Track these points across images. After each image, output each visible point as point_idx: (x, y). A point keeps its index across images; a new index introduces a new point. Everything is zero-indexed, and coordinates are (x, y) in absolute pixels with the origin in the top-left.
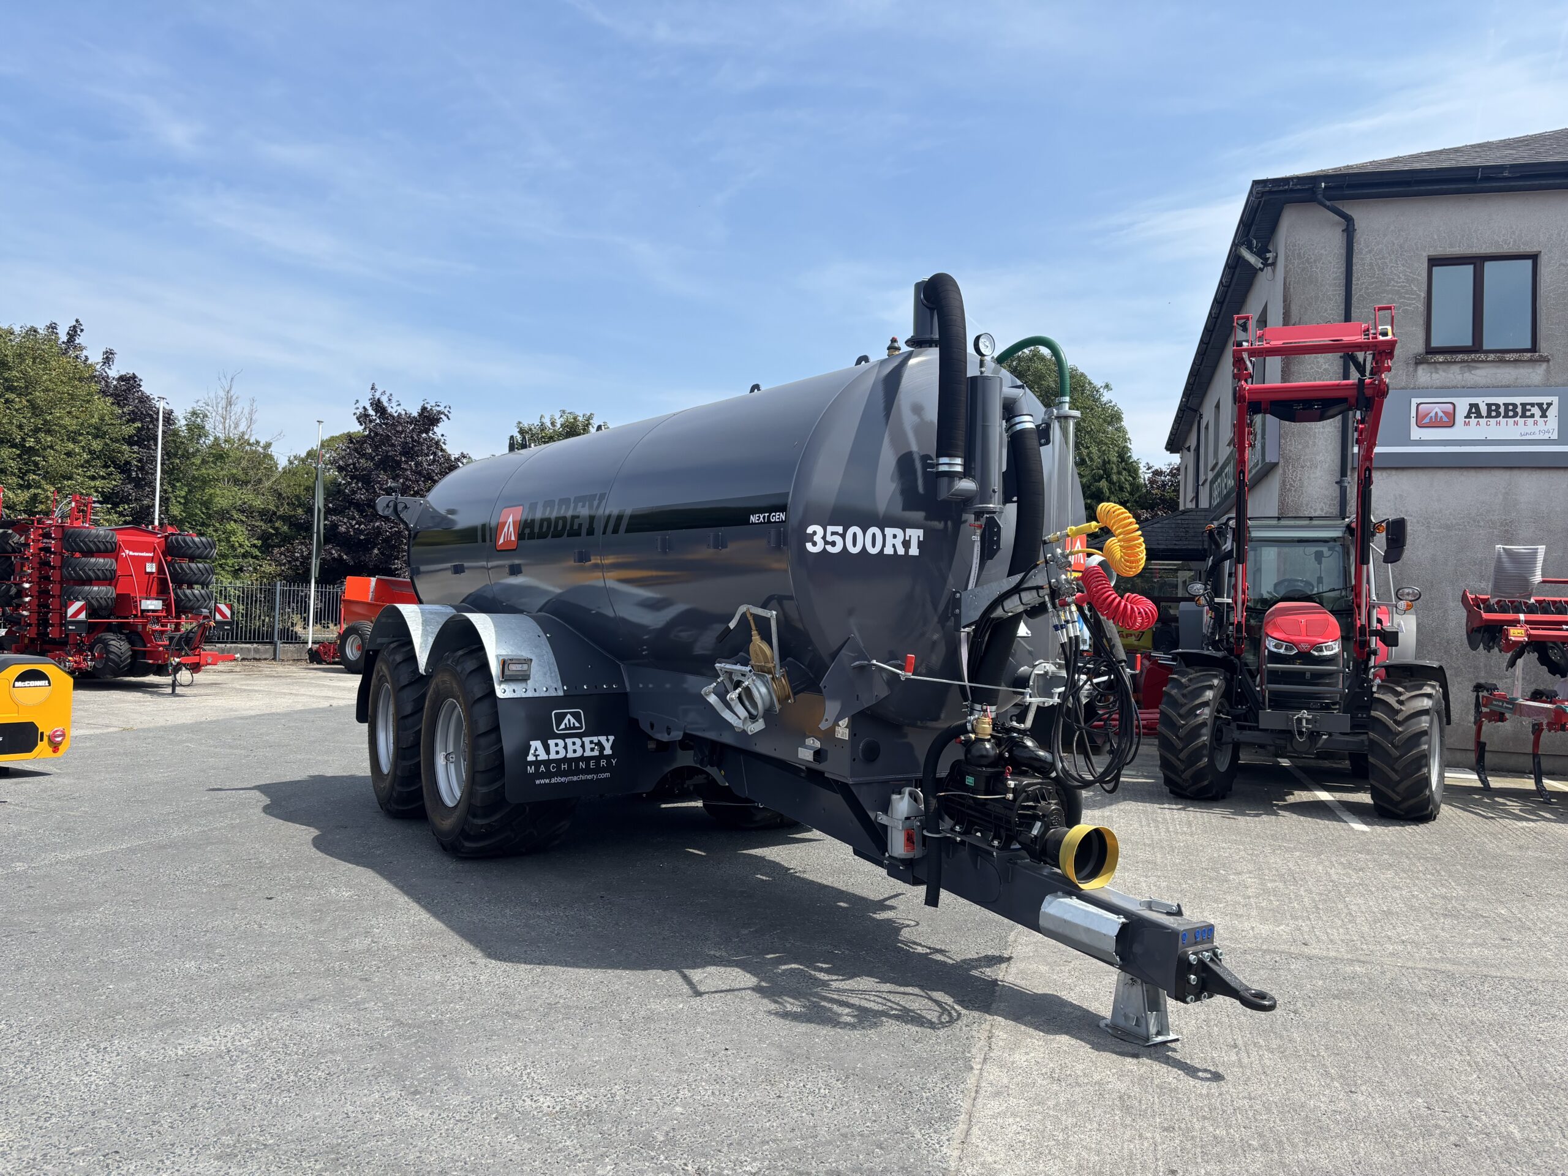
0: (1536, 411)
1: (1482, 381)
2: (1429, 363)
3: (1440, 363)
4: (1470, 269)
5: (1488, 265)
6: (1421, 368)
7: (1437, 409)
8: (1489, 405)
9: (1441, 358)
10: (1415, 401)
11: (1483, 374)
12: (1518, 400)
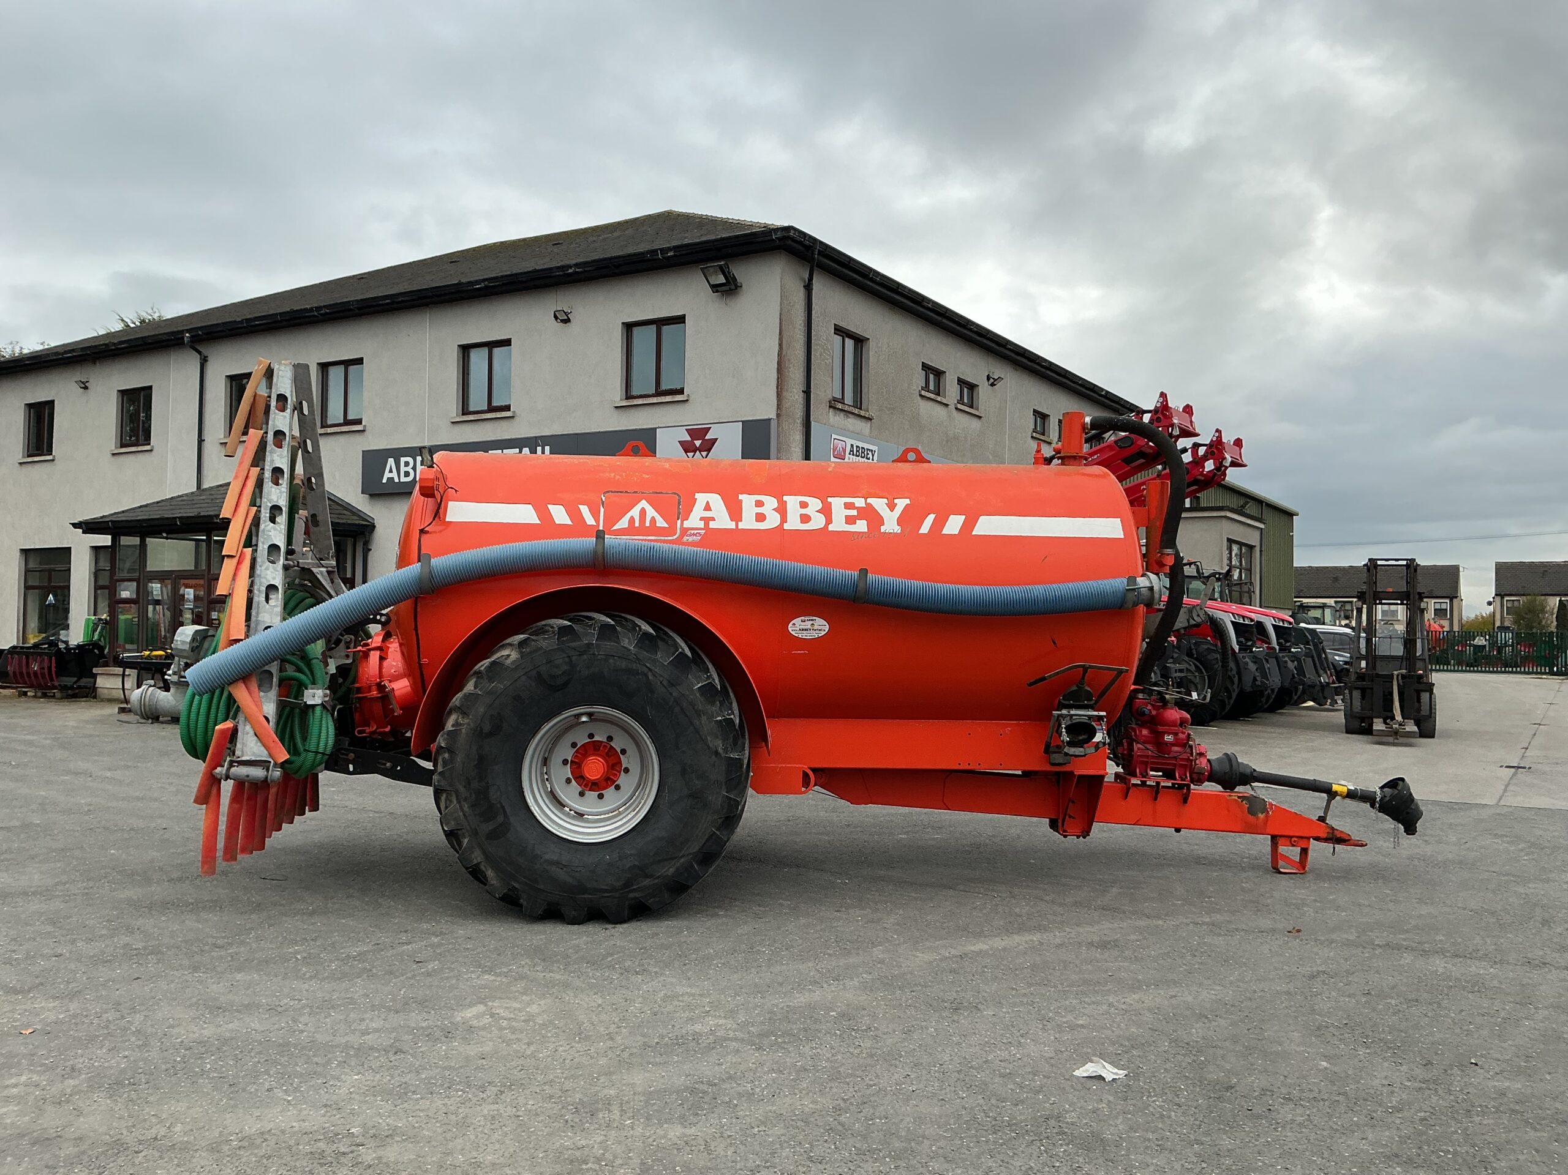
0: (870, 456)
1: (851, 428)
2: (835, 408)
3: (838, 409)
4: (839, 338)
5: (847, 340)
6: (831, 410)
7: (840, 445)
8: (857, 447)
9: (840, 406)
10: (834, 436)
11: (852, 423)
12: (866, 446)
